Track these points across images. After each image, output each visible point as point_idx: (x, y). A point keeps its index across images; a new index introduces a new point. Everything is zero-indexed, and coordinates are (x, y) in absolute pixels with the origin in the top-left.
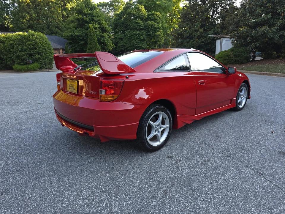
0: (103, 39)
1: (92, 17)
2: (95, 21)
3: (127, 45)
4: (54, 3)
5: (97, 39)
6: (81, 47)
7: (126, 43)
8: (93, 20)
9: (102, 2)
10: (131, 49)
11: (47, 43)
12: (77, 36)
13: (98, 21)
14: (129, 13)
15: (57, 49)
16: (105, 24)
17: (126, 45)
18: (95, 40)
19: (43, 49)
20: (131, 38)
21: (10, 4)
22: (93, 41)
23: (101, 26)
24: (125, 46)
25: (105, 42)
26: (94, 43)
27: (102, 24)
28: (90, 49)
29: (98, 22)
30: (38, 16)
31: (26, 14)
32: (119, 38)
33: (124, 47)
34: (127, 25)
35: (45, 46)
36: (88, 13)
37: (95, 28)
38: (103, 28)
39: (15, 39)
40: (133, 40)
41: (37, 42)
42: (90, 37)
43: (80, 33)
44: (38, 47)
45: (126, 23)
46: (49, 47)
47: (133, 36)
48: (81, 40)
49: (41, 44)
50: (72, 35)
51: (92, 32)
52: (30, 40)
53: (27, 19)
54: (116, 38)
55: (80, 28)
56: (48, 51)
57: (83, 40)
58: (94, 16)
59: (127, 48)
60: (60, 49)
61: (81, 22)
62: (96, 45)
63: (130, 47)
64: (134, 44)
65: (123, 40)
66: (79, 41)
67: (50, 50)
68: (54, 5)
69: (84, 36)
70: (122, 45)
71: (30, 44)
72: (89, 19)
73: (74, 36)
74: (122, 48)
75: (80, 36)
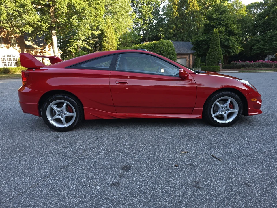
0: (227, 43)
1: (220, 22)
2: (222, 25)
3: (265, 47)
4: (198, 12)
5: (220, 42)
6: (204, 52)
7: (264, 45)
8: (220, 24)
9: (253, 3)
10: (269, 52)
11: (171, 49)
12: (201, 41)
13: (226, 24)
14: (274, 11)
15: (188, 54)
16: (234, 27)
17: (263, 47)
18: (218, 44)
19: (167, 54)
20: (272, 39)
21: (165, 18)
22: (215, 45)
23: (229, 29)
24: (262, 49)
25: (230, 45)
26: (216, 47)
27: (229, 27)
28: (211, 53)
29: (225, 26)
30: (183, 26)
31: (174, 25)
32: (255, 40)
33: (260, 49)
34: (270, 24)
35: (169, 51)
36: (216, 18)
37: (220, 32)
38: (231, 30)
39: (150, 47)
40: (274, 41)
41: (163, 48)
42: (213, 41)
43: (205, 38)
44: (163, 53)
45: (269, 22)
46: (173, 52)
47: (274, 36)
48: (205, 45)
49: (167, 50)
50: (197, 41)
51: (216, 36)
52: (159, 47)
53: (173, 29)
54: (252, 40)
55: (206, 33)
56: (171, 56)
57: (207, 44)
58: (222, 20)
59: (264, 51)
60: (191, 54)
61: (208, 27)
62: (218, 49)
63: (268, 49)
64: (274, 46)
65: (261, 42)
66: (203, 46)
67: (173, 55)
68: (198, 14)
69: (208, 40)
70: (257, 48)
71: (158, 50)
72: (216, 23)
73: (199, 41)
74: (258, 50)
75: (204, 41)
